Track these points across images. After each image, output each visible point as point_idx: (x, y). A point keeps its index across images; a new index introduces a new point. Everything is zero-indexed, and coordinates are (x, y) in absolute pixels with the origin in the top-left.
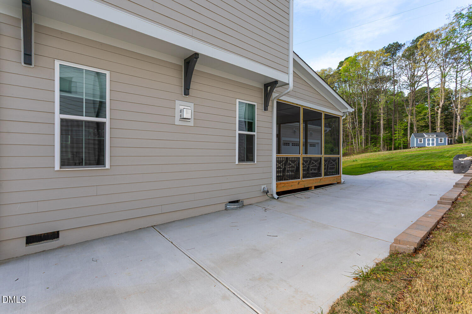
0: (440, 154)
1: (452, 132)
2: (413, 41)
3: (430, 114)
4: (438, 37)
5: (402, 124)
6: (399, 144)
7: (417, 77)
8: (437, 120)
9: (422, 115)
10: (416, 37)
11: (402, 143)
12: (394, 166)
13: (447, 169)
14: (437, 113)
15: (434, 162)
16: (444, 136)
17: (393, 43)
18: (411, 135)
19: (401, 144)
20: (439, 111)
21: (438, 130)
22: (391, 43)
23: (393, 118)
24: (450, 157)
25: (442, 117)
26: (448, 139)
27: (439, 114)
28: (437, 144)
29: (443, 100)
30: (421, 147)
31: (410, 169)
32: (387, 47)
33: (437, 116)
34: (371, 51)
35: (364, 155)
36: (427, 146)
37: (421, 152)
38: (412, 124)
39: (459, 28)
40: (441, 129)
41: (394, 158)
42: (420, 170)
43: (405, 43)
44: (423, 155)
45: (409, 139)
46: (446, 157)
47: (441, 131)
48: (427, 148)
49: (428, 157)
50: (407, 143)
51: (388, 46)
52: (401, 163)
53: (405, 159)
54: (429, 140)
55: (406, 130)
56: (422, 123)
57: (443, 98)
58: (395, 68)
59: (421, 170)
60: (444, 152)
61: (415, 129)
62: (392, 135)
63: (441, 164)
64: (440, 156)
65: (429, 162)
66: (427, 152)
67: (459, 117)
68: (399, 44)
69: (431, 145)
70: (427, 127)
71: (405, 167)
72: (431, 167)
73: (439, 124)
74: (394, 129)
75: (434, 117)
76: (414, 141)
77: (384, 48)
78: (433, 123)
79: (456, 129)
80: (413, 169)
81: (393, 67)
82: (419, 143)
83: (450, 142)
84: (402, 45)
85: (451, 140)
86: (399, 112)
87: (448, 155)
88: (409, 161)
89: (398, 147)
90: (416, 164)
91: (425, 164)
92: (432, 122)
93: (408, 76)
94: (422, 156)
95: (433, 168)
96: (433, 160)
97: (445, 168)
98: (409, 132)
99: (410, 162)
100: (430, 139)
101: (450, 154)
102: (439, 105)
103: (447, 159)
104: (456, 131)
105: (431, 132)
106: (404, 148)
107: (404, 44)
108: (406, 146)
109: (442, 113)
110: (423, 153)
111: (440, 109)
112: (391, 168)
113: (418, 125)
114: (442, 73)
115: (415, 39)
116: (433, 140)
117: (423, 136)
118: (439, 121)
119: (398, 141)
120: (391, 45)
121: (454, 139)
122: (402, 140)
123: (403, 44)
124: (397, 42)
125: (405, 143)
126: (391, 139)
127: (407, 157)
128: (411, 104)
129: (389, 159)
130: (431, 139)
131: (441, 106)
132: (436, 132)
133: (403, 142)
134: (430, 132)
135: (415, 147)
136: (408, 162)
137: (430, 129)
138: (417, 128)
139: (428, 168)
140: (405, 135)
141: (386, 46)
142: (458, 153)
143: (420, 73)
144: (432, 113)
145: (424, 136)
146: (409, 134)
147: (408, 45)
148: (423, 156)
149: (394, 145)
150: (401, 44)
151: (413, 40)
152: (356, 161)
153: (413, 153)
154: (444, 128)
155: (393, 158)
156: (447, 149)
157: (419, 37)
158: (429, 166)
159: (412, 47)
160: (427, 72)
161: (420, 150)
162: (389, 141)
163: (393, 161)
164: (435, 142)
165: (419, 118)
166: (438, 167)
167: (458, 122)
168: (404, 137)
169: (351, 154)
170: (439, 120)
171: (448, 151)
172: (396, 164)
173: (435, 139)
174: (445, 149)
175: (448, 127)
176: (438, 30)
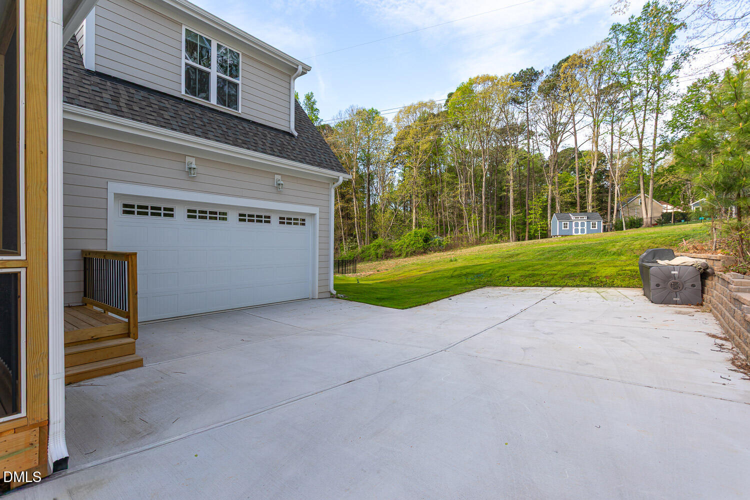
1: (606, 213)
3: (578, 184)
4: (589, 62)
6: (536, 231)
7: (560, 124)
8: (588, 193)
9: (567, 184)
10: (558, 62)
11: (539, 229)
12: (514, 274)
13: (624, 284)
14: (588, 182)
15: (593, 266)
16: (598, 218)
17: (527, 69)
18: (552, 216)
19: (538, 231)
20: (591, 180)
21: (590, 209)
22: (525, 69)
23: (527, 190)
25: (595, 188)
26: (603, 223)
27: (591, 184)
28: (589, 231)
29: (595, 164)
30: (566, 236)
31: (546, 284)
32: (518, 75)
33: (588, 188)
34: (494, 76)
35: (477, 248)
36: (575, 234)
37: (566, 244)
38: (553, 200)
39: (617, 49)
40: (593, 207)
41: (521, 255)
42: (566, 286)
44: (570, 249)
45: (549, 223)
46: (612, 253)
47: (593, 211)
48: (575, 237)
49: (581, 253)
50: (546, 229)
51: (520, 73)
52: (530, 266)
53: (539, 257)
54: (577, 225)
55: (545, 209)
56: (568, 198)
57: (596, 158)
58: (530, 110)
59: (569, 286)
61: (558, 207)
62: (525, 216)
63: (610, 271)
65: (583, 264)
66: (577, 244)
67: (617, 189)
68: (534, 71)
69: (580, 233)
70: (573, 204)
71: (535, 278)
72: (590, 279)
73: (590, 199)
74: (528, 207)
75: (583, 188)
76: (556, 224)
77: (513, 75)
78: (583, 198)
79: (612, 208)
80: (552, 283)
81: (527, 108)
82: (563, 229)
86: (535, 180)
88: (546, 262)
89: (534, 235)
90: (559, 271)
91: (576, 270)
92: (581, 197)
93: (547, 124)
94: (569, 252)
95: (594, 283)
96: (588, 259)
97: (619, 283)
98: (549, 211)
99: (548, 265)
100: (578, 223)
101: (618, 248)
102: (590, 169)
103: (614, 257)
104: (612, 213)
105: (580, 212)
106: (542, 238)
107: (542, 71)
108: (545, 235)
109: (594, 182)
110: (570, 245)
111: (592, 177)
112: (507, 279)
113: (562, 201)
114: (594, 120)
115: (556, 64)
116: (583, 225)
117: (569, 219)
118: (591, 196)
119: (534, 225)
120: (524, 72)
121: (609, 224)
122: (540, 224)
123: (540, 71)
124: (532, 68)
125: (543, 230)
126: (524, 224)
127: (543, 252)
128: (552, 169)
129: (512, 256)
130: (580, 222)
131: (593, 171)
132: (586, 212)
133: (541, 227)
134: (578, 211)
135: (557, 236)
136: (542, 264)
137: (578, 208)
138: (561, 206)
139: (582, 280)
140: (544, 216)
141: (517, 73)
143: (564, 120)
144: (582, 182)
145: (571, 219)
146: (549, 215)
147: (548, 72)
148: (571, 252)
149: (529, 232)
150: (537, 71)
151: (554, 65)
152: (456, 260)
153: (554, 245)
154: (597, 207)
155: (518, 254)
157: (563, 60)
158: (584, 276)
159: (552, 76)
160: (574, 118)
161: (565, 241)
162: (521, 227)
164: (585, 228)
165: (563, 189)
166: (605, 280)
167: (616, 197)
168: (543, 219)
169: (457, 248)
170: (591, 194)
171: (612, 242)
172: (519, 270)
173: (586, 223)
175: (602, 207)
176: (588, 51)
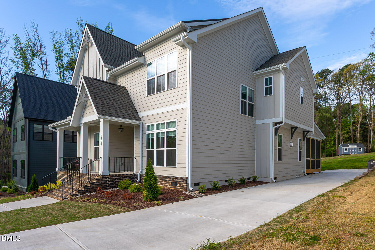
0: (360, 160)
1: (368, 143)
2: (340, 70)
3: (352, 129)
4: (357, 68)
5: (332, 136)
6: (330, 152)
8: (357, 134)
9: (347, 129)
14: (357, 128)
16: (362, 146)
17: (325, 69)
18: (339, 145)
19: (332, 152)
21: (358, 141)
22: (324, 69)
23: (325, 131)
24: (366, 162)
25: (361, 131)
26: (365, 148)
27: (359, 129)
28: (358, 153)
29: (361, 119)
30: (346, 155)
33: (357, 131)
36: (351, 154)
37: (347, 159)
38: (339, 136)
40: (360, 141)
41: (333, 163)
43: (334, 71)
44: (350, 160)
45: (337, 148)
47: (360, 143)
48: (351, 156)
49: (354, 162)
50: (336, 151)
51: (321, 71)
54: (352, 150)
55: (335, 141)
56: (347, 136)
57: (361, 116)
58: (326, 90)
60: (363, 158)
62: (324, 145)
64: (360, 161)
66: (352, 158)
67: (372, 132)
69: (353, 154)
70: (350, 139)
73: (358, 137)
74: (326, 140)
75: (355, 131)
76: (342, 150)
77: (318, 73)
78: (355, 136)
79: (371, 140)
81: (325, 89)
82: (345, 151)
83: (366, 151)
84: (332, 72)
85: (367, 149)
86: (329, 126)
87: (365, 160)
89: (329, 155)
92: (354, 135)
93: (335, 96)
96: (357, 163)
98: (337, 142)
102: (358, 122)
104: (370, 142)
106: (333, 156)
108: (335, 154)
109: (360, 127)
111: (359, 125)
113: (344, 137)
114: (361, 97)
115: (341, 68)
116: (355, 150)
119: (329, 149)
120: (323, 71)
121: (369, 149)
122: (333, 149)
124: (328, 69)
125: (334, 152)
126: (324, 148)
128: (338, 120)
129: (329, 163)
130: (353, 148)
131: (360, 122)
132: (356, 143)
134: (352, 143)
135: (342, 155)
137: (352, 141)
138: (343, 140)
140: (334, 145)
141: (320, 72)
142: (371, 159)
143: (344, 95)
144: (354, 128)
145: (348, 146)
146: (337, 144)
147: (336, 71)
149: (326, 153)
150: (331, 70)
154: (362, 140)
155: (331, 162)
156: (365, 157)
159: (339, 74)
160: (350, 94)
161: (347, 157)
162: (322, 150)
163: (332, 164)
164: (356, 151)
165: (344, 131)
167: (372, 136)
170: (359, 134)
173: (356, 149)
174: (363, 156)
175: (365, 139)
176: (358, 64)
